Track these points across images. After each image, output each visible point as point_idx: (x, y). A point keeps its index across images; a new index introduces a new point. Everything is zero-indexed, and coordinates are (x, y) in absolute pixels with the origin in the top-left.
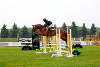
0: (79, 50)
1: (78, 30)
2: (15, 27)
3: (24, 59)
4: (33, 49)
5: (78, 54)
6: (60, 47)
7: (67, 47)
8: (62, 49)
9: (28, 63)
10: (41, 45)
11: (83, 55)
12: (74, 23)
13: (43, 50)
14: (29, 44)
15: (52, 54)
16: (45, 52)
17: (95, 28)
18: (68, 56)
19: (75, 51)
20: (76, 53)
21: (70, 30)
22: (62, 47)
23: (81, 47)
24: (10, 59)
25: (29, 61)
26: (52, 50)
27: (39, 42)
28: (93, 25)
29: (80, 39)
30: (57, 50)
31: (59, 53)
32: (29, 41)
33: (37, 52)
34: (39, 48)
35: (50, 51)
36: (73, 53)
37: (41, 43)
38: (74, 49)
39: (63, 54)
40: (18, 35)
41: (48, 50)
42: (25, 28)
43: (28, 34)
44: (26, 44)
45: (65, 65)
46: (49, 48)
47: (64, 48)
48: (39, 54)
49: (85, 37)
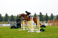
0: (44, 28)
1: (43, 17)
2: (7, 15)
3: (12, 33)
4: (17, 28)
5: (43, 30)
6: (33, 27)
7: (37, 27)
8: (34, 28)
9: (14, 36)
10: (22, 26)
11: (46, 31)
12: (41, 13)
13: (23, 28)
14: (15, 25)
15: (28, 30)
16: (24, 29)
17: (53, 16)
18: (37, 32)
19: (41, 29)
20: (42, 30)
21: (39, 17)
22: (34, 27)
23: (45, 27)
24: (4, 34)
25: (15, 35)
26: (28, 28)
27: (20, 24)
28: (52, 14)
29: (44, 22)
30: (31, 29)
31: (32, 30)
32: (15, 23)
33: (19, 30)
34: (20, 27)
35: (27, 29)
36: (40, 30)
37: (21, 24)
38: (41, 28)
39: (35, 31)
40: (8, 20)
41: (26, 29)
42: (12, 16)
43: (14, 19)
44: (13, 25)
45: (36, 37)
46: (26, 27)
47: (35, 27)
48: (21, 31)
49: (47, 21)
